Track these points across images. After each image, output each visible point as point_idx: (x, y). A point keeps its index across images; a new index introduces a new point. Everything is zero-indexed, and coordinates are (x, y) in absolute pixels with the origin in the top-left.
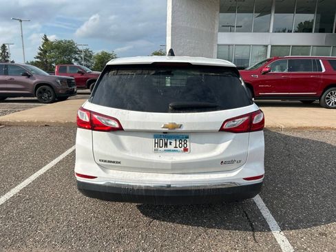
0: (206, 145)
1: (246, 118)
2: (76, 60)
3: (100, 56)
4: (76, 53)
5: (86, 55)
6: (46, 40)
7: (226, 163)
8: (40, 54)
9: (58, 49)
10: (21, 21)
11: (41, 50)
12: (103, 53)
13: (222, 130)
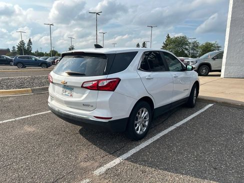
0: (79, 94)
1: (96, 82)
2: (187, 49)
3: (204, 46)
4: (187, 44)
5: (194, 46)
6: (168, 37)
7: (85, 105)
8: (163, 47)
9: (175, 43)
10: (152, 27)
11: (165, 44)
12: (206, 43)
13: (82, 87)
